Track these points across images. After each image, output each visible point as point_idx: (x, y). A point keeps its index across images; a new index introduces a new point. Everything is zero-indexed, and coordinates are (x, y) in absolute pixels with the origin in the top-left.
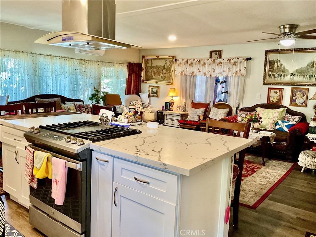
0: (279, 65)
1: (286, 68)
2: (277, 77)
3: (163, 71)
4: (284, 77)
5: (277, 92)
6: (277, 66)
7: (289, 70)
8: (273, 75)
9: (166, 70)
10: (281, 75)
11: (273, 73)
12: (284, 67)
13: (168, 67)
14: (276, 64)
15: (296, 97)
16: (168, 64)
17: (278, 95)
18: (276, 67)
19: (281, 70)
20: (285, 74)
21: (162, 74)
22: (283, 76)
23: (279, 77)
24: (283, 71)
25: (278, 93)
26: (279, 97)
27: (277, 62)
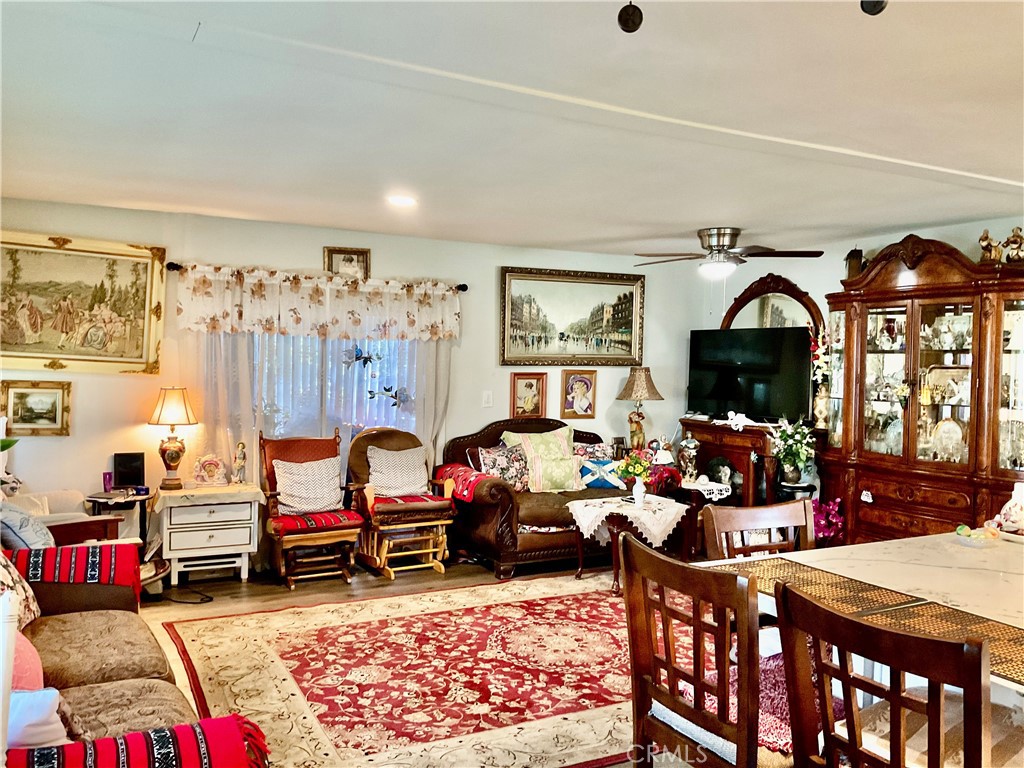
0: (534, 311)
1: (551, 320)
2: (530, 343)
3: (91, 308)
4: (546, 342)
5: (531, 386)
6: (530, 313)
7: (556, 326)
8: (521, 337)
9: (115, 305)
10: (540, 339)
11: (522, 333)
12: (545, 316)
13: (127, 292)
14: (526, 306)
15: (572, 395)
16: (124, 280)
17: (536, 392)
18: (528, 315)
19: (538, 323)
20: (548, 335)
21: (87, 326)
22: (543, 340)
23: (536, 343)
24: (544, 329)
25: (534, 388)
26: (536, 398)
27: (530, 302)
